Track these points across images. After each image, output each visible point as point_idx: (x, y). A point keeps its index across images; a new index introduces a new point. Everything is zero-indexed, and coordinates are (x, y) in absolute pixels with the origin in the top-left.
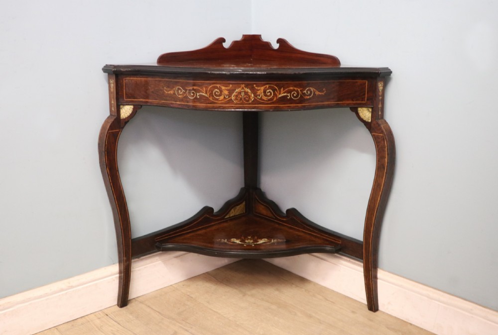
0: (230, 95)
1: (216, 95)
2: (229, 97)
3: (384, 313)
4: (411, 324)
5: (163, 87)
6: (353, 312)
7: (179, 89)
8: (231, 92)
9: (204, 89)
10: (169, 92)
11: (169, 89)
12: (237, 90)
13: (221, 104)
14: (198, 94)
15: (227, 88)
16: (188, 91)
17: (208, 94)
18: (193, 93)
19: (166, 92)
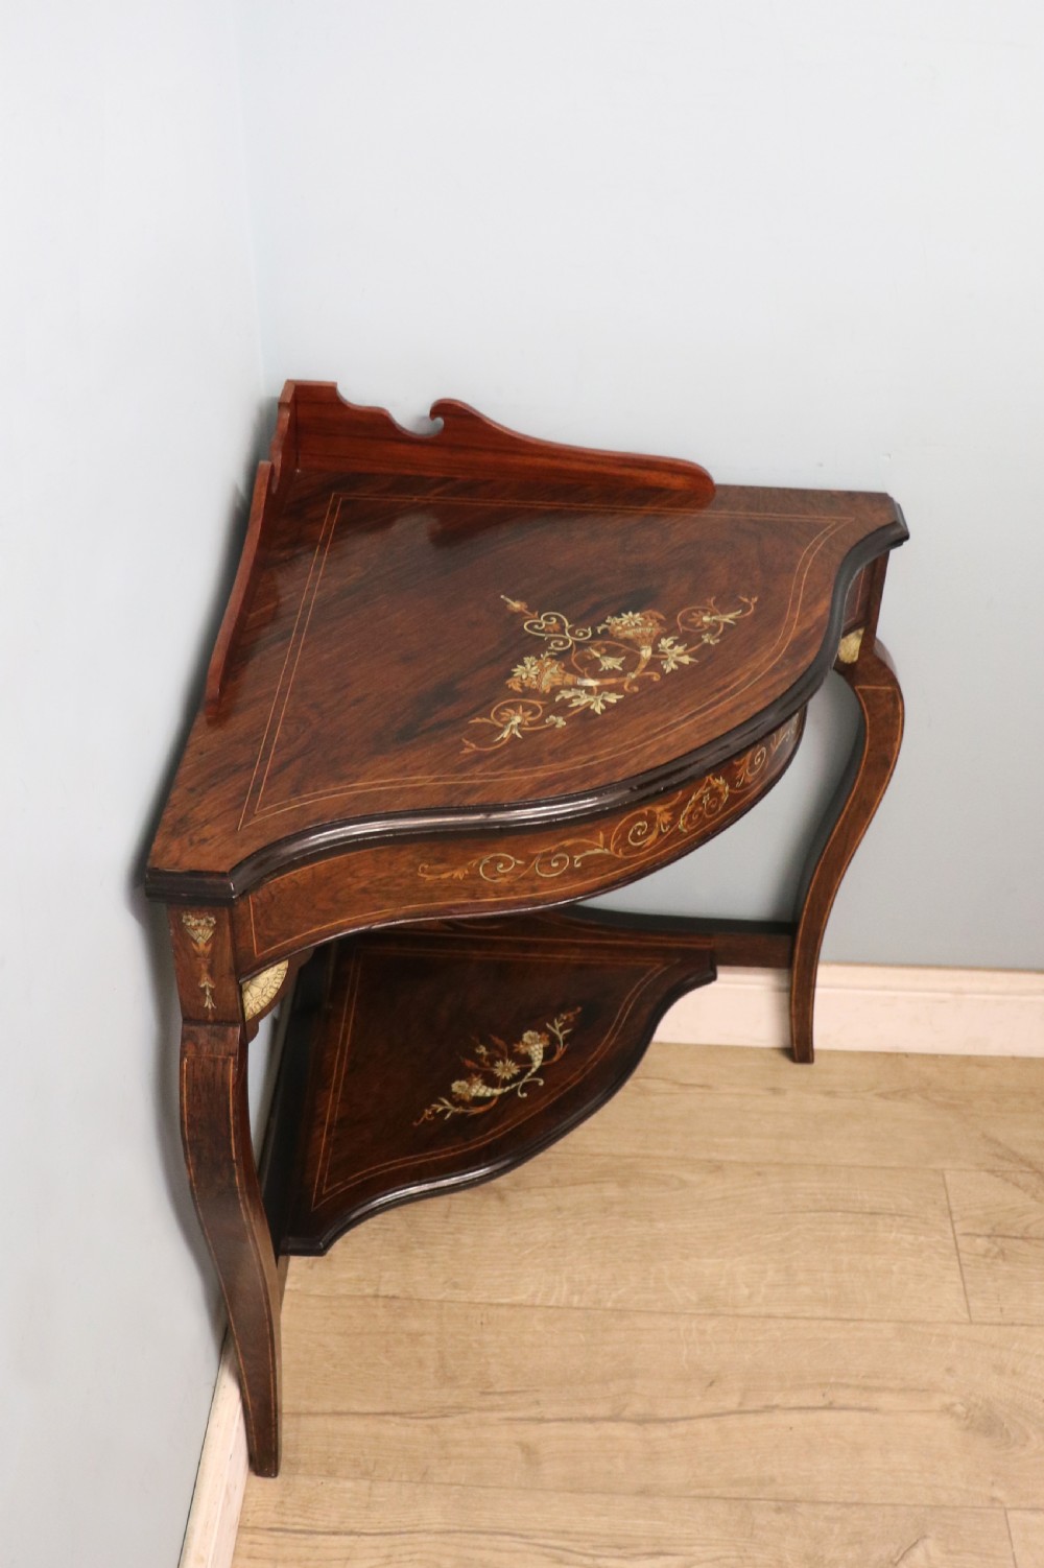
0: (672, 823)
1: (636, 838)
2: (672, 826)
3: (831, 1053)
4: (906, 1055)
5: (416, 866)
6: (775, 1091)
7: (496, 861)
8: (676, 812)
9: (601, 835)
10: (445, 876)
11: (441, 867)
12: (693, 798)
13: (649, 855)
14: (577, 857)
15: (667, 806)
16: (538, 860)
17: (612, 846)
18: (560, 860)
19: (429, 878)
